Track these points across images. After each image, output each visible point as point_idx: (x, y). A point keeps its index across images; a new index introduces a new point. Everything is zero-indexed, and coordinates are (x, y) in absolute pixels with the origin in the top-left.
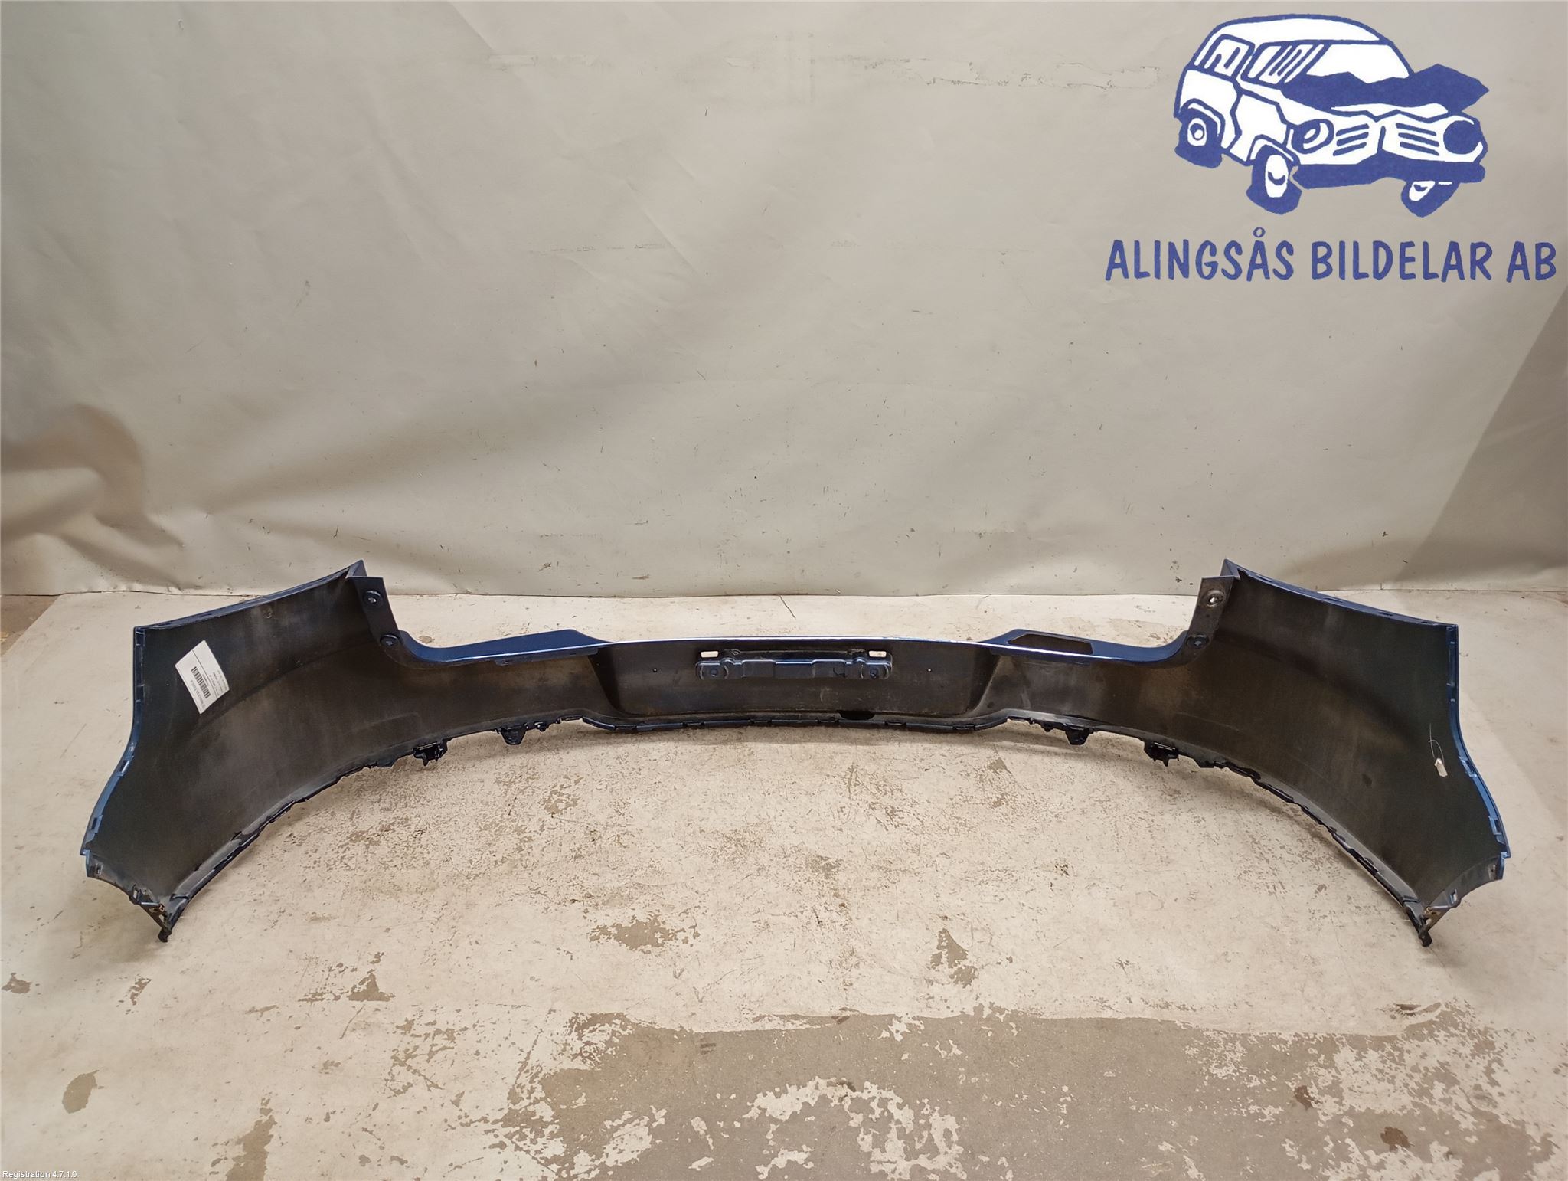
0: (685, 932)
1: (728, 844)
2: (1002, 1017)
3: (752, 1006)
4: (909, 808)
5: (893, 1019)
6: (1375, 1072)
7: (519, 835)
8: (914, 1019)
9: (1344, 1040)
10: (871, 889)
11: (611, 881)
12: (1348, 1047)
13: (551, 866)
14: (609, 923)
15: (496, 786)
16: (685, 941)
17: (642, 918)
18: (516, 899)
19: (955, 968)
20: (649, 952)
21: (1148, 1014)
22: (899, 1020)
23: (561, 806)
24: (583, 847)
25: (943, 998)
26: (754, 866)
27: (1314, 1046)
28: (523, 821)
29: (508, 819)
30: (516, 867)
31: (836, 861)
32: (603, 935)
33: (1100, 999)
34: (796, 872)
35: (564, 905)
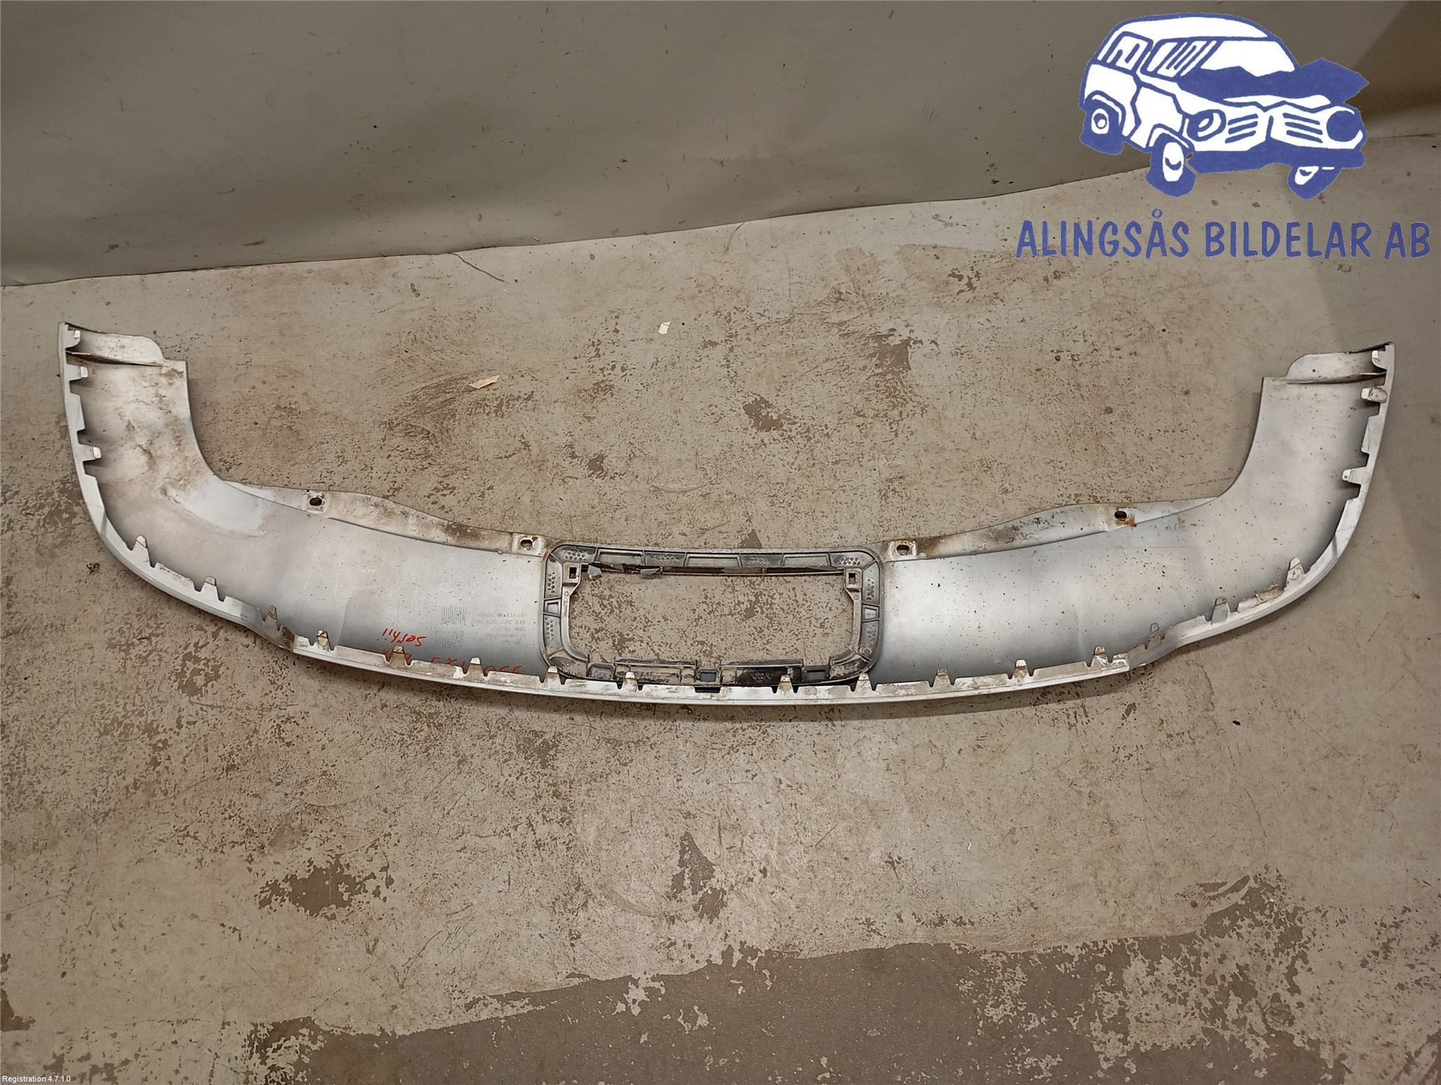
0: (375, 878)
1: (419, 725)
2: (754, 963)
3: (464, 985)
4: (641, 633)
5: (630, 983)
6: (1166, 990)
7: (150, 737)
8: (653, 979)
9: (1136, 947)
10: (599, 779)
11: (275, 804)
12: (1140, 956)
13: (198, 788)
14: (280, 876)
15: (110, 654)
16: (377, 893)
17: (321, 863)
18: (160, 849)
19: (700, 894)
20: (334, 917)
21: (920, 936)
22: (636, 982)
23: (199, 680)
24: (235, 750)
25: (687, 943)
26: (453, 758)
27: (1101, 961)
28: (154, 713)
29: (133, 712)
30: (153, 795)
31: (554, 737)
32: (274, 897)
33: (867, 919)
34: (506, 761)
35: (222, 852)
